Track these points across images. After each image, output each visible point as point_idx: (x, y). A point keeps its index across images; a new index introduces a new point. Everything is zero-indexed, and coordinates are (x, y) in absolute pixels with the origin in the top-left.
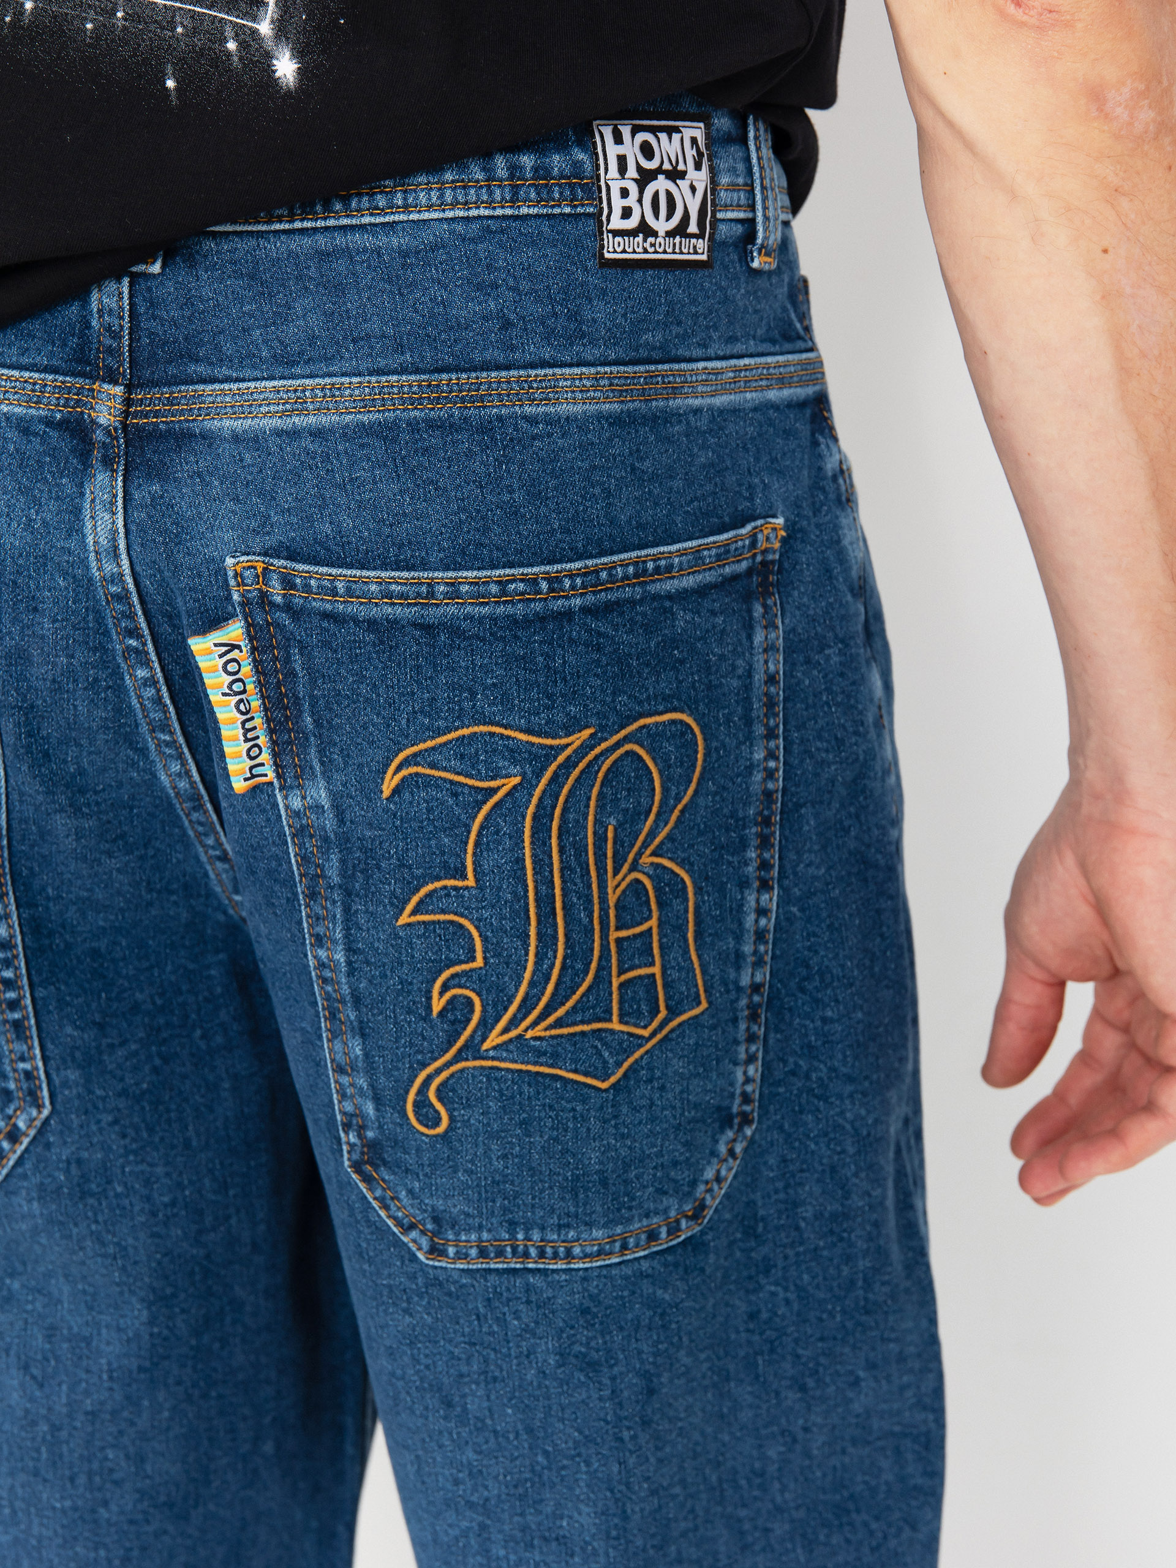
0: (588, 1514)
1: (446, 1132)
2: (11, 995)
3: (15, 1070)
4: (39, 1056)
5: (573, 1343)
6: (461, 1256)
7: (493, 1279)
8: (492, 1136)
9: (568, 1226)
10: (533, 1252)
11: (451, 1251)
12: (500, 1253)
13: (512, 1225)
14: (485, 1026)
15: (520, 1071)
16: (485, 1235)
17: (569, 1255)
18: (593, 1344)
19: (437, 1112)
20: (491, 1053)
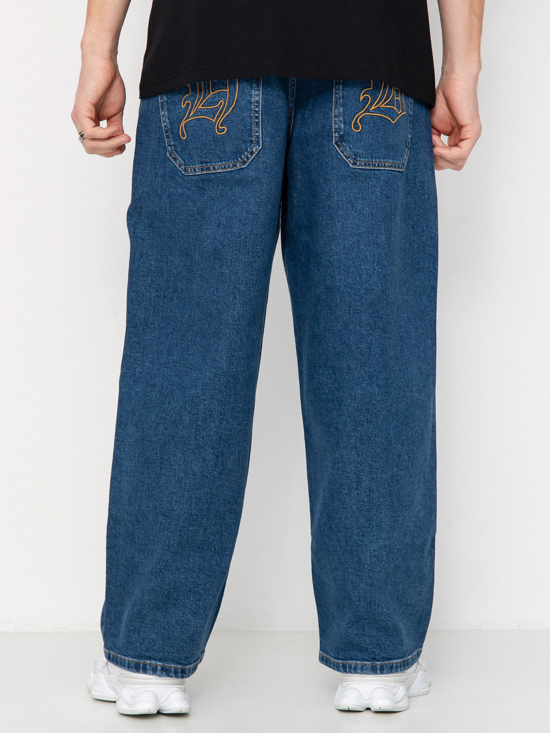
0: (384, 237)
1: (360, 131)
2: (257, 115)
3: (255, 135)
4: (261, 132)
5: (384, 190)
6: (360, 165)
7: (367, 171)
8: (370, 133)
9: (385, 158)
10: (377, 164)
11: (358, 163)
12: (369, 165)
13: (372, 157)
14: (371, 104)
15: (378, 116)
16: (366, 160)
17: (385, 166)
18: (388, 192)
19: (359, 126)
20: (372, 111)
